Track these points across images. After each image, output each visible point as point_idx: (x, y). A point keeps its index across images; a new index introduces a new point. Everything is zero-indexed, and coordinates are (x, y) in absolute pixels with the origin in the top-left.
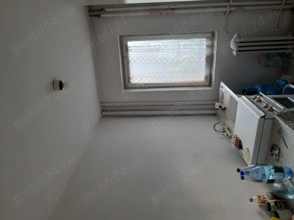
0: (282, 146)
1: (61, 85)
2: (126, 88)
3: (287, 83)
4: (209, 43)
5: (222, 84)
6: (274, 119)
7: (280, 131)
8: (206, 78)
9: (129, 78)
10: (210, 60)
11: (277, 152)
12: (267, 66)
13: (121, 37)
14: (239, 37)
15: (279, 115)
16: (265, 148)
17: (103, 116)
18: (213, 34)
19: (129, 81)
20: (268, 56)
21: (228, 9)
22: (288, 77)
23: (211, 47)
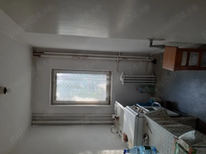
0: (149, 134)
1: (5, 91)
2: (52, 104)
3: (153, 102)
4: (108, 77)
5: (116, 102)
6: (144, 117)
7: (147, 124)
8: (107, 99)
9: (55, 97)
10: (109, 87)
11: (147, 138)
12: (142, 92)
13: (53, 70)
14: (125, 74)
15: (147, 114)
16: (140, 137)
17: (32, 124)
18: (110, 72)
19: (55, 99)
20: (142, 87)
21: (117, 59)
22: (154, 98)
23: (109, 80)
